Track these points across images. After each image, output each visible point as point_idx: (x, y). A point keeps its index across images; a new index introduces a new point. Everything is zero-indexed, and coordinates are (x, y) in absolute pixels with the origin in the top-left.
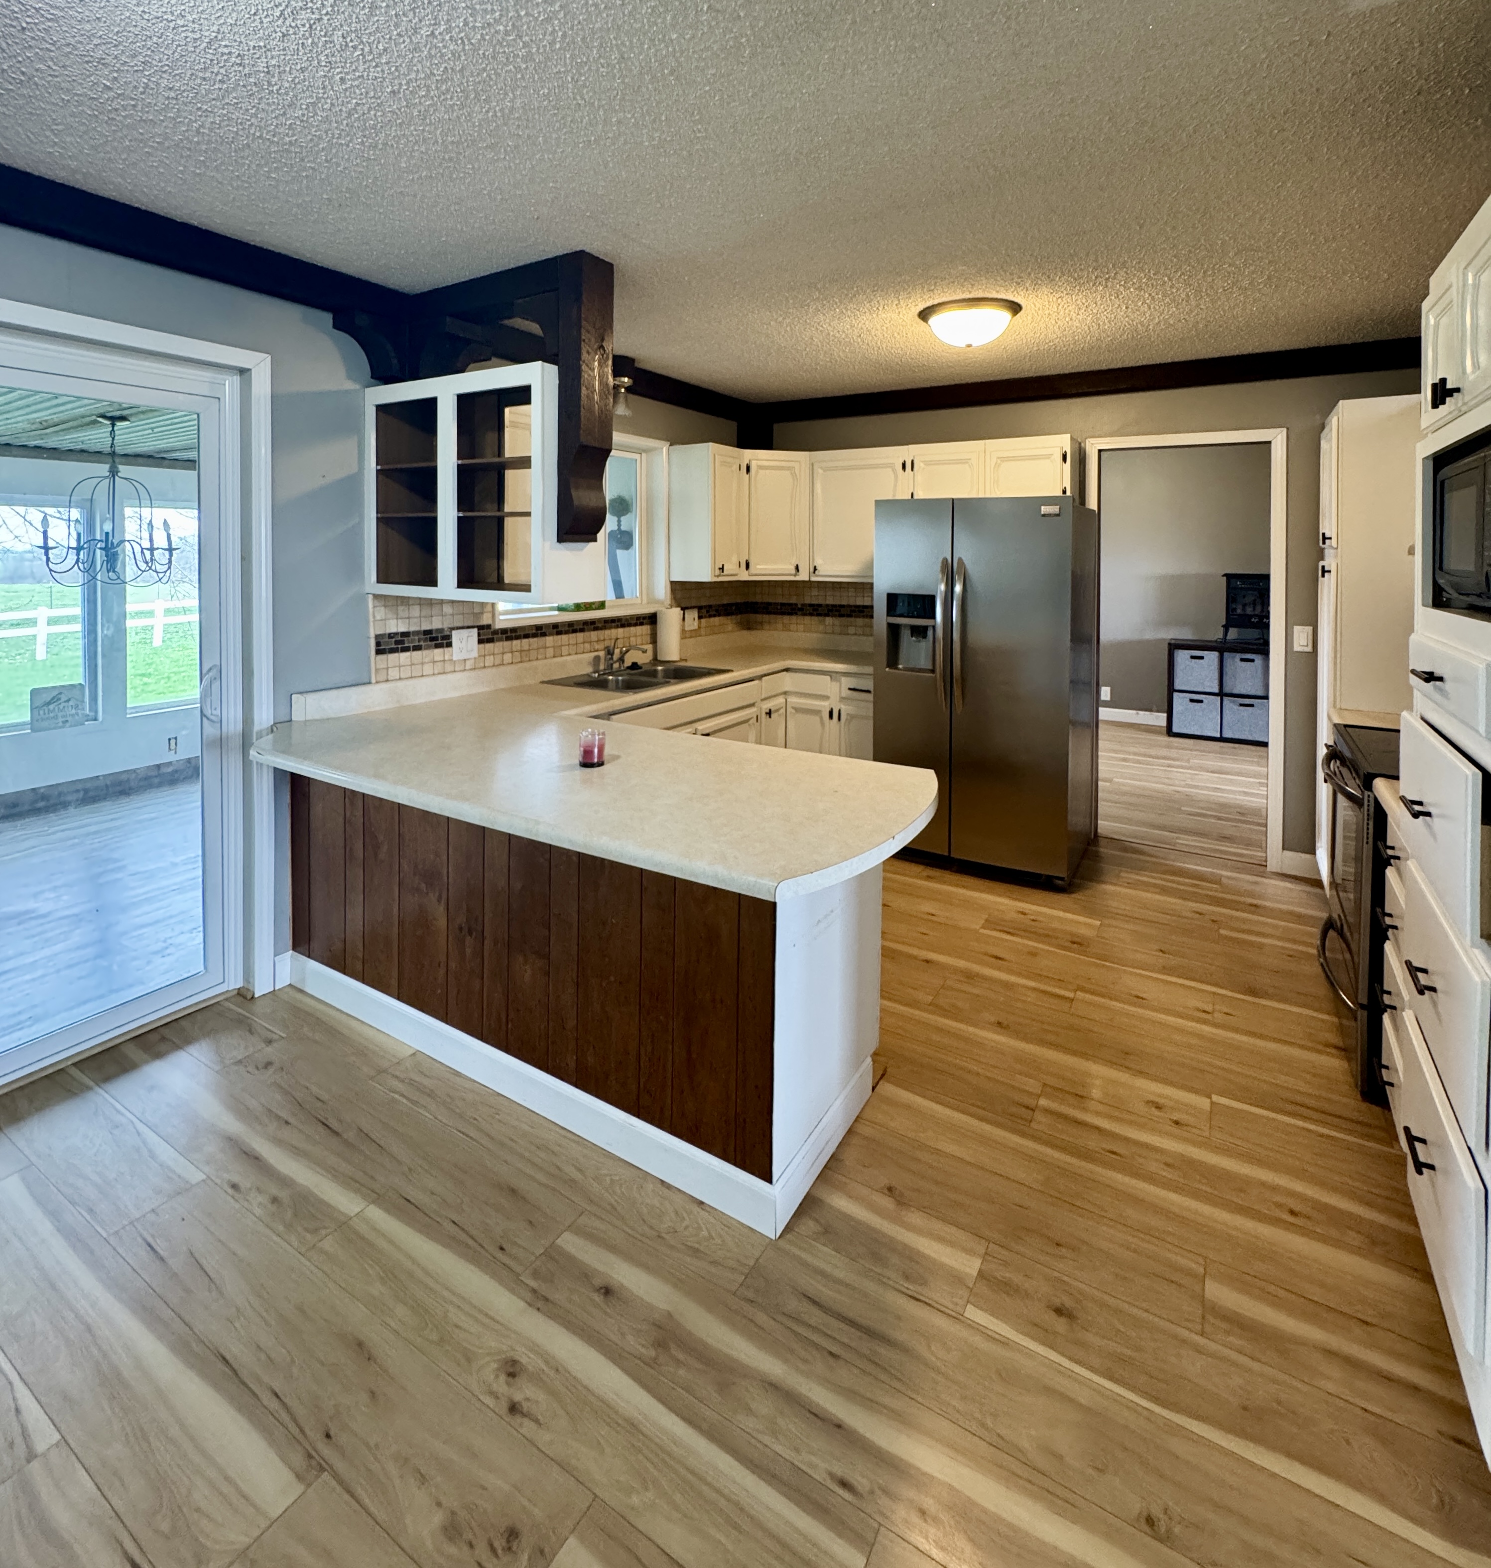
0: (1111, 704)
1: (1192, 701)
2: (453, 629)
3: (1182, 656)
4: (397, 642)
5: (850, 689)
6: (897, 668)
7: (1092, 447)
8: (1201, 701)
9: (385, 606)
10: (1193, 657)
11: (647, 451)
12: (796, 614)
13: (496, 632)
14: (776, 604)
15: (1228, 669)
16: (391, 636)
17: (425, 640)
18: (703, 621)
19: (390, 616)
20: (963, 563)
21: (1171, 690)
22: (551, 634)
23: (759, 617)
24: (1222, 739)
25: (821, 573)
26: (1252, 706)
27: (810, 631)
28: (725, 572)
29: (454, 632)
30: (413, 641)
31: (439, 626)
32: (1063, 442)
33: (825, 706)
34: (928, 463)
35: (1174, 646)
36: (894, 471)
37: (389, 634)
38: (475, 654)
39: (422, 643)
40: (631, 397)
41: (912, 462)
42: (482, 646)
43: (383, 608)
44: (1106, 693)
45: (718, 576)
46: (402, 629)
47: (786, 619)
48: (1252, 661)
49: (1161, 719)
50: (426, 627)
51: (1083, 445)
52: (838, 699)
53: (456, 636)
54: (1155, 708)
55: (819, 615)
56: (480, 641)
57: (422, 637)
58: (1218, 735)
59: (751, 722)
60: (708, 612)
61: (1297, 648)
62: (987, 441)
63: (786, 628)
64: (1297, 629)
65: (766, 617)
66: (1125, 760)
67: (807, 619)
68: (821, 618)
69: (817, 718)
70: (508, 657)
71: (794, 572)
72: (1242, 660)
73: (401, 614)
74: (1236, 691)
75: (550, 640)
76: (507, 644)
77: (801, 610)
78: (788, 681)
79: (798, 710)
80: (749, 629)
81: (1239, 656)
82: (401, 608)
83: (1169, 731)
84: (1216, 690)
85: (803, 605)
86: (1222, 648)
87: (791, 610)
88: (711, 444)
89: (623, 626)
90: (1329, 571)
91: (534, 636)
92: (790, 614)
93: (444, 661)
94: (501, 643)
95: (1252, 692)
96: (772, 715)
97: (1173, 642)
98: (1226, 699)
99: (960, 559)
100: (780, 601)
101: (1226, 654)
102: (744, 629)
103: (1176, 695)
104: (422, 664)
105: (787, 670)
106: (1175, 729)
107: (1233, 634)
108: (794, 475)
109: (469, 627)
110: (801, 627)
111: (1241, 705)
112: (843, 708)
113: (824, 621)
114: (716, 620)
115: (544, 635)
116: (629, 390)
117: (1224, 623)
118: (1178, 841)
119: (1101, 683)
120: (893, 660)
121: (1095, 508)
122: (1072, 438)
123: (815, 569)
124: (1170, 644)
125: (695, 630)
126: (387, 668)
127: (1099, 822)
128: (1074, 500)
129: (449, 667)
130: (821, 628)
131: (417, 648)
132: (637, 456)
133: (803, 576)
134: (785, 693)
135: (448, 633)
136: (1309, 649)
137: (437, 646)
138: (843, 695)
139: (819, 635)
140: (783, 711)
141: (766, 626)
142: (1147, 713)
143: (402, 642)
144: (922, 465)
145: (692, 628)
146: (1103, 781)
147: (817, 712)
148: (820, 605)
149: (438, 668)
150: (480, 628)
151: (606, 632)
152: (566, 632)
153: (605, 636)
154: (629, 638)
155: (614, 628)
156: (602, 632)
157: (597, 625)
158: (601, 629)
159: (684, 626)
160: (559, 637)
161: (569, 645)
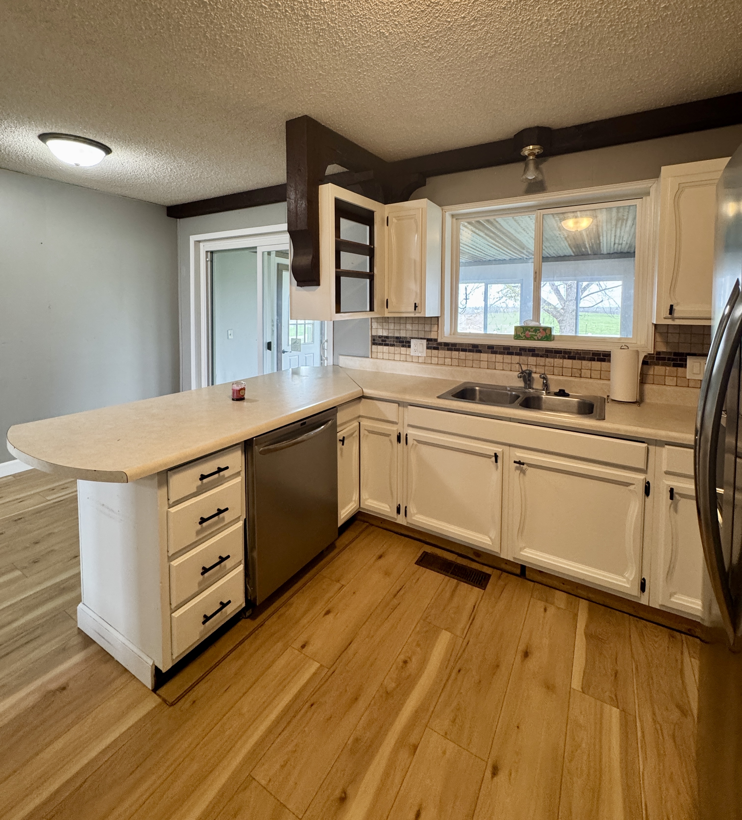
2: (412, 338)
4: (382, 341)
9: (377, 322)
13: (440, 344)
16: (380, 337)
17: (397, 342)
19: (379, 327)
22: (485, 352)
29: (412, 340)
30: (391, 341)
31: (404, 336)
37: (379, 336)
38: (424, 355)
39: (395, 343)
42: (429, 351)
43: (376, 323)
45: (671, 319)
46: (385, 334)
50: (397, 335)
53: (413, 342)
56: (428, 348)
57: (395, 340)
70: (448, 361)
73: (385, 327)
75: (484, 356)
76: (448, 353)
82: (384, 324)
91: (470, 351)
93: (406, 354)
94: (444, 352)
104: (395, 354)
109: (421, 339)
115: (480, 352)
126: (377, 352)
129: (409, 359)
131: (393, 345)
135: (409, 340)
137: (403, 346)
143: (385, 341)
149: (403, 358)
150: (428, 340)
151: (548, 360)
152: (501, 353)
153: (546, 362)
154: (580, 370)
155: (560, 358)
156: (543, 359)
157: (536, 352)
158: (541, 357)
159: (685, 373)
160: (494, 355)
161: (503, 362)
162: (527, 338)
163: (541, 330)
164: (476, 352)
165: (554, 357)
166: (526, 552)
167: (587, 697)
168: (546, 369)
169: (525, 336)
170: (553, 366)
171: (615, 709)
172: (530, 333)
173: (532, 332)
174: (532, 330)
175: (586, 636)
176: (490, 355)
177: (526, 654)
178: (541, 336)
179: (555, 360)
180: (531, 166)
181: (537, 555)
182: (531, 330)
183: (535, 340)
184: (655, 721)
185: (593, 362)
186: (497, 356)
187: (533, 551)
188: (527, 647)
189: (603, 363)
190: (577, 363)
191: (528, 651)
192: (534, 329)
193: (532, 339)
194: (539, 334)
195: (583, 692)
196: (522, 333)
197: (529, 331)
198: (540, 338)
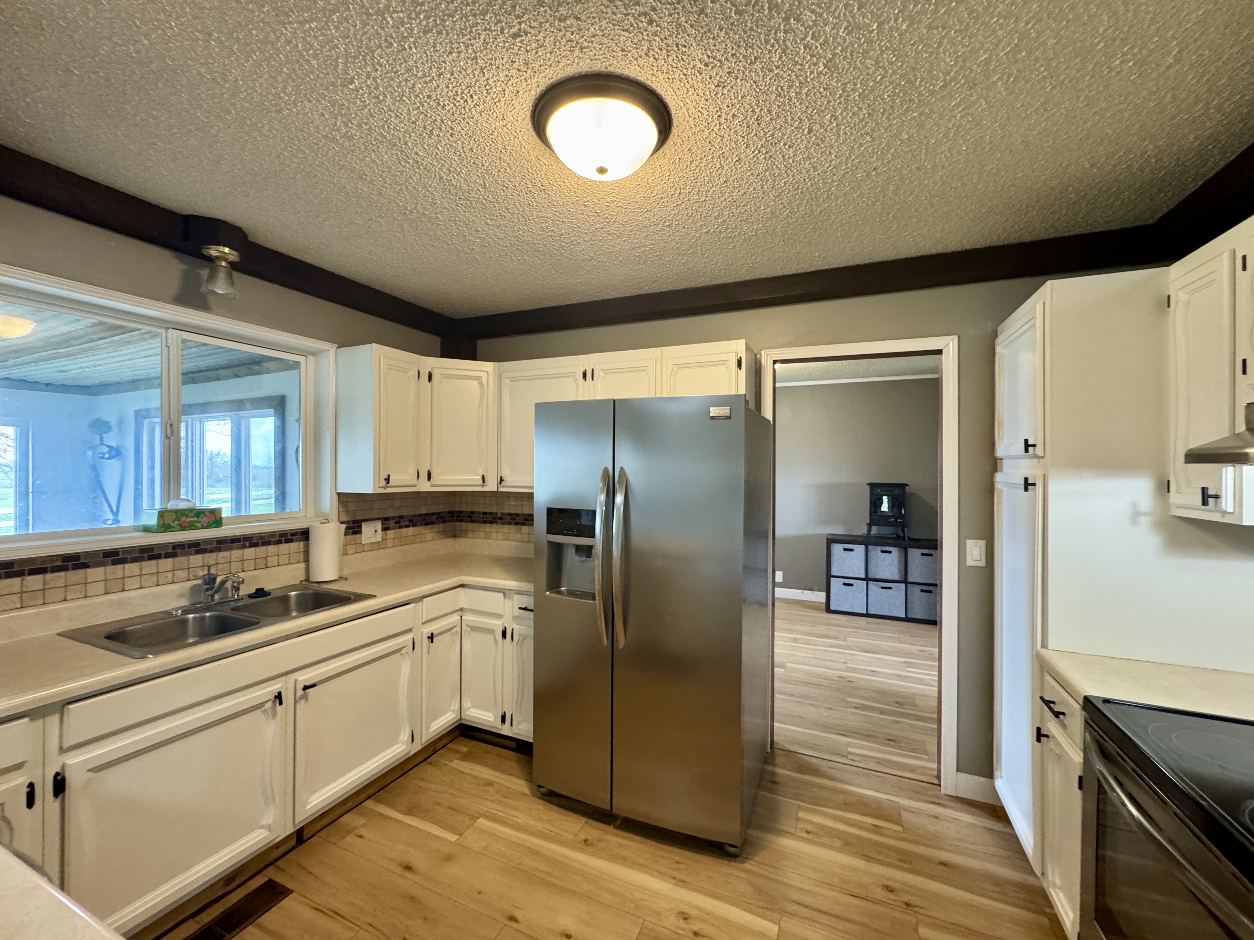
0: (785, 585)
1: (845, 584)
3: (837, 549)
5: (520, 608)
6: (560, 592)
7: (767, 358)
8: (852, 585)
10: (845, 550)
11: (314, 353)
12: (496, 522)
14: (479, 513)
15: (872, 560)
18: (390, 533)
20: (625, 473)
21: (829, 576)
22: (99, 565)
23: (464, 525)
24: (867, 615)
25: (507, 484)
26: (890, 588)
27: (508, 539)
28: (391, 484)
32: (738, 347)
33: (498, 625)
34: (607, 372)
35: (832, 540)
36: (576, 380)
40: (236, 274)
41: (593, 370)
44: (779, 576)
45: (385, 488)
47: (488, 527)
48: (890, 552)
49: (821, 597)
51: (758, 356)
52: (511, 618)
54: (816, 588)
55: (516, 524)
58: (865, 612)
59: (403, 651)
60: (396, 523)
61: (970, 563)
62: (663, 348)
63: (487, 536)
64: (970, 543)
65: (470, 525)
66: (795, 640)
67: (506, 528)
68: (518, 527)
69: (491, 637)
71: (481, 482)
72: (883, 552)
74: (877, 577)
75: (95, 573)
77: (501, 518)
78: (463, 598)
79: (473, 628)
80: (455, 536)
81: (879, 548)
83: (828, 610)
84: (863, 576)
85: (502, 514)
86: (867, 541)
87: (492, 519)
88: (374, 344)
89: (252, 545)
90: (1034, 484)
92: (491, 522)
95: (890, 577)
96: (435, 639)
97: (830, 537)
98: (870, 582)
99: (622, 469)
100: (482, 510)
101: (870, 547)
102: (448, 537)
103: (832, 579)
105: (462, 586)
106: (832, 607)
107: (875, 530)
108: (481, 384)
110: (500, 536)
111: (882, 588)
112: (515, 626)
113: (521, 530)
114: (411, 531)
115: (84, 566)
116: (233, 266)
117: (868, 522)
118: (850, 749)
119: (776, 568)
120: (554, 583)
121: (770, 418)
122: (747, 345)
123: (502, 480)
124: (828, 539)
125: (378, 543)
127: (775, 724)
128: (747, 402)
130: (518, 536)
132: (301, 359)
133: (491, 486)
134: (461, 610)
136: (982, 563)
138: (516, 614)
139: (518, 544)
140: (458, 629)
141: (470, 535)
142: (810, 592)
144: (602, 374)
145: (373, 540)
146: (778, 667)
147: (491, 631)
148: (517, 515)
151: (221, 554)
152: (134, 560)
153: (219, 559)
154: (266, 558)
155: (238, 548)
156: (214, 554)
157: (202, 547)
158: (211, 551)
159: (361, 539)
160: (120, 567)
161: (140, 575)
162: (183, 528)
163: (207, 513)
164: (74, 569)
165: (230, 549)
166: (311, 803)
167: (466, 833)
168: (219, 568)
169: (179, 525)
170: (230, 562)
171: (479, 820)
172: (189, 519)
173: (191, 517)
174: (192, 514)
175: (407, 814)
176: (110, 568)
177: (408, 868)
178: (207, 521)
179: (233, 552)
180: (222, 275)
181: (323, 795)
182: (189, 515)
183: (197, 528)
184: (493, 801)
185: (280, 546)
186: (127, 566)
187: (317, 795)
188: (400, 865)
189: (292, 544)
190: (261, 551)
191: (404, 865)
192: (195, 512)
193: (193, 528)
194: (205, 519)
195: (461, 835)
196: (173, 521)
197: (187, 516)
198: (205, 525)
